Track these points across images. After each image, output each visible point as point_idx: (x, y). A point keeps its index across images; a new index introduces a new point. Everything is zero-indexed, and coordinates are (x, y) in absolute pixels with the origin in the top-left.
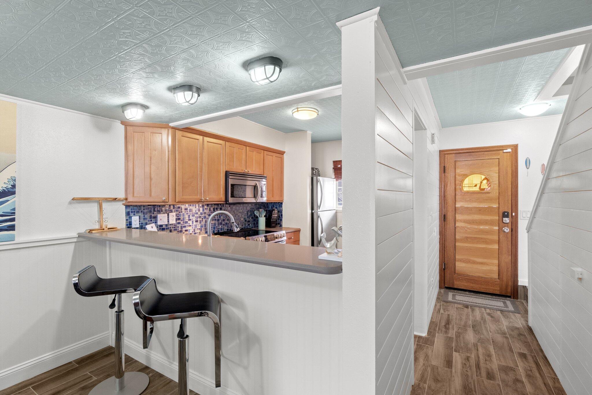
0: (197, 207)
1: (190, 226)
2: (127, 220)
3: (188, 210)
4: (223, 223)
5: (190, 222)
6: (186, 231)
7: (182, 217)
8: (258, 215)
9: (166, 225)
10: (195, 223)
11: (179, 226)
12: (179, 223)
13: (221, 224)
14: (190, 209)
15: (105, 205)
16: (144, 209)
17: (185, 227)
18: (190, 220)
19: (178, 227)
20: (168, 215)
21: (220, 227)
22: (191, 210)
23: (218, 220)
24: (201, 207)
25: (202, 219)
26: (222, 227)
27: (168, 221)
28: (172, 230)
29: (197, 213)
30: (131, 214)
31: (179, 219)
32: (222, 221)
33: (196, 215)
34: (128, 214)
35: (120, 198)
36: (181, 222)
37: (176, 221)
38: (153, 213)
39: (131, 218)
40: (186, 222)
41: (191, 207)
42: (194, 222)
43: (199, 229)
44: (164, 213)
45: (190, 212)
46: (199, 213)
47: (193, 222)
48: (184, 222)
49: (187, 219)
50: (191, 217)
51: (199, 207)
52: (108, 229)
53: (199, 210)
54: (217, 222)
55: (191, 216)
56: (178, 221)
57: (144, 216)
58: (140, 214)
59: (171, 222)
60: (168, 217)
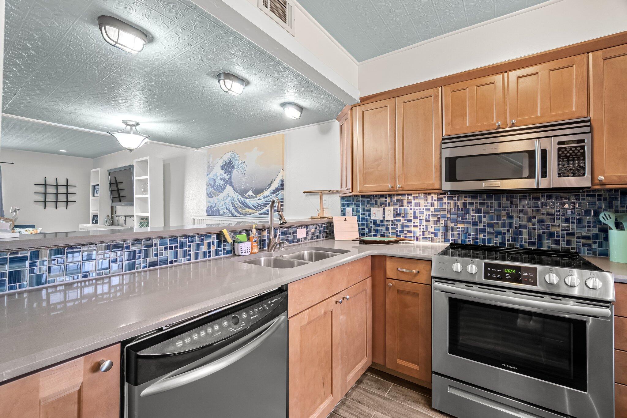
0: (430, 200)
1: (417, 226)
2: (342, 211)
3: (413, 204)
4: (489, 230)
5: (417, 222)
6: (410, 232)
7: (403, 213)
8: (611, 223)
9: (382, 221)
10: (424, 223)
11: (400, 224)
12: (399, 220)
13: (483, 231)
14: (416, 203)
15: (325, 197)
16: (357, 201)
17: (407, 226)
18: (415, 218)
19: (397, 225)
20: (384, 209)
21: (481, 236)
22: (418, 205)
23: (475, 224)
24: (435, 200)
25: (439, 218)
26: (484, 236)
27: (384, 217)
28: (389, 228)
29: (429, 209)
30: (346, 206)
31: (399, 215)
32: (484, 226)
33: (427, 212)
34: (343, 205)
35: (334, 191)
36: (402, 220)
37: (394, 217)
38: (367, 206)
39: (345, 209)
40: (410, 221)
41: (417, 201)
42: (423, 222)
43: (432, 233)
44: (378, 207)
45: (416, 206)
46: (432, 210)
47: (421, 222)
48: (405, 220)
49: (410, 216)
50: (418, 214)
51: (432, 200)
52: (321, 217)
53: (432, 205)
54: (470, 227)
55: (417, 213)
56: (396, 218)
57: (357, 209)
58: (353, 206)
59: (387, 218)
60: (384, 212)
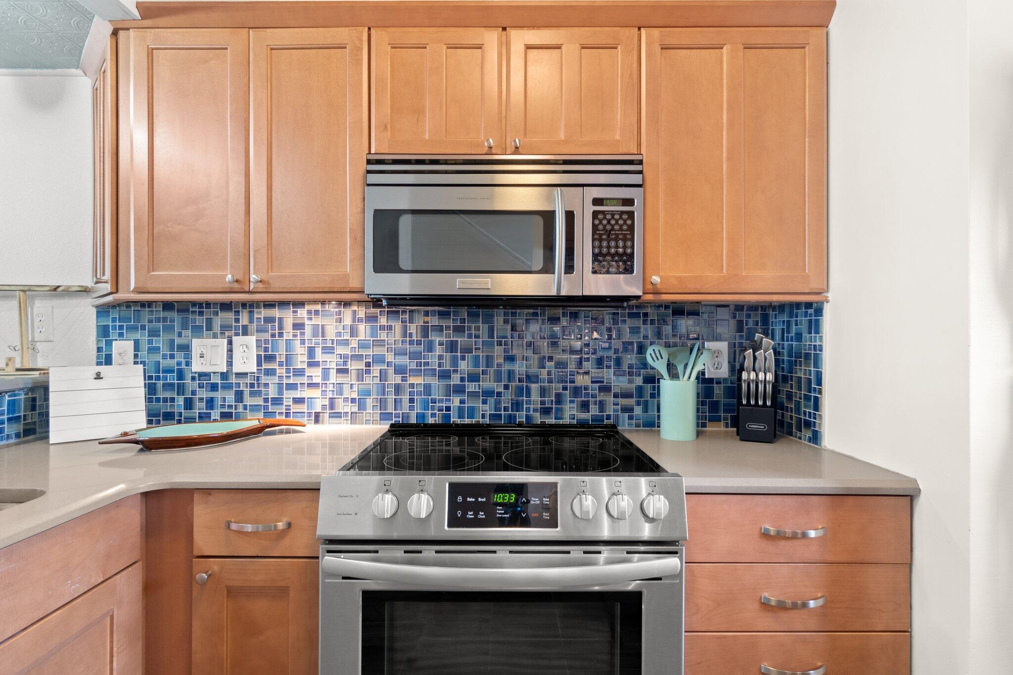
0: (348, 321)
1: (315, 385)
2: (99, 350)
3: (308, 330)
4: (471, 387)
5: (316, 374)
6: (299, 401)
7: (281, 353)
9: (224, 376)
10: (333, 378)
11: (273, 381)
12: (270, 372)
13: (459, 390)
14: (315, 327)
15: (40, 307)
16: (150, 321)
17: (292, 387)
18: (312, 364)
19: (266, 385)
20: (230, 343)
21: (456, 401)
22: (318, 331)
23: (445, 375)
24: (360, 320)
25: (368, 365)
26: (462, 402)
27: (230, 363)
28: (245, 393)
29: (346, 343)
30: (113, 335)
31: (270, 358)
32: (462, 379)
33: (341, 350)
34: (104, 332)
35: (69, 287)
36: (278, 371)
37: (259, 364)
38: (180, 335)
39: (109, 343)
40: (300, 373)
41: (318, 321)
42: (333, 373)
43: (353, 400)
44: (215, 336)
45: (315, 334)
46: (354, 344)
47: (326, 374)
48: (288, 371)
49: (301, 360)
50: (319, 356)
51: (354, 321)
52: (18, 370)
53: (353, 332)
54: (434, 382)
55: (318, 351)
56: (265, 366)
57: (150, 342)
58: (138, 335)
59: (237, 368)
60: (230, 350)
